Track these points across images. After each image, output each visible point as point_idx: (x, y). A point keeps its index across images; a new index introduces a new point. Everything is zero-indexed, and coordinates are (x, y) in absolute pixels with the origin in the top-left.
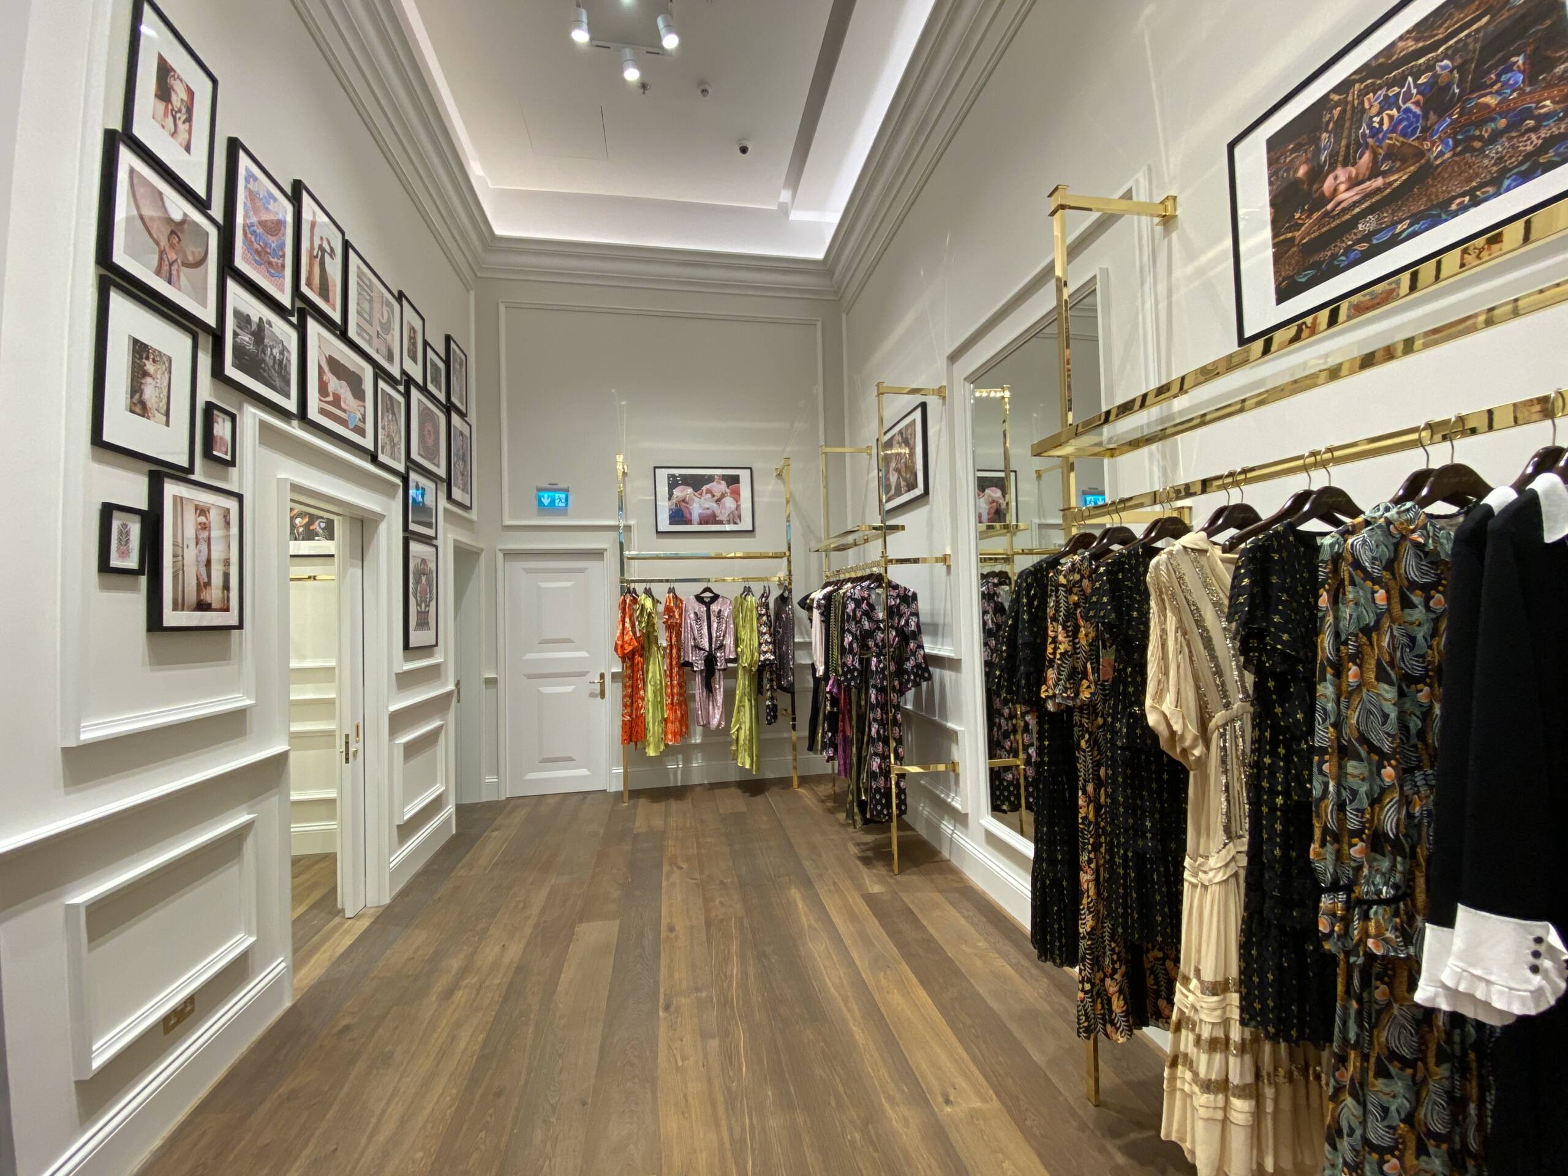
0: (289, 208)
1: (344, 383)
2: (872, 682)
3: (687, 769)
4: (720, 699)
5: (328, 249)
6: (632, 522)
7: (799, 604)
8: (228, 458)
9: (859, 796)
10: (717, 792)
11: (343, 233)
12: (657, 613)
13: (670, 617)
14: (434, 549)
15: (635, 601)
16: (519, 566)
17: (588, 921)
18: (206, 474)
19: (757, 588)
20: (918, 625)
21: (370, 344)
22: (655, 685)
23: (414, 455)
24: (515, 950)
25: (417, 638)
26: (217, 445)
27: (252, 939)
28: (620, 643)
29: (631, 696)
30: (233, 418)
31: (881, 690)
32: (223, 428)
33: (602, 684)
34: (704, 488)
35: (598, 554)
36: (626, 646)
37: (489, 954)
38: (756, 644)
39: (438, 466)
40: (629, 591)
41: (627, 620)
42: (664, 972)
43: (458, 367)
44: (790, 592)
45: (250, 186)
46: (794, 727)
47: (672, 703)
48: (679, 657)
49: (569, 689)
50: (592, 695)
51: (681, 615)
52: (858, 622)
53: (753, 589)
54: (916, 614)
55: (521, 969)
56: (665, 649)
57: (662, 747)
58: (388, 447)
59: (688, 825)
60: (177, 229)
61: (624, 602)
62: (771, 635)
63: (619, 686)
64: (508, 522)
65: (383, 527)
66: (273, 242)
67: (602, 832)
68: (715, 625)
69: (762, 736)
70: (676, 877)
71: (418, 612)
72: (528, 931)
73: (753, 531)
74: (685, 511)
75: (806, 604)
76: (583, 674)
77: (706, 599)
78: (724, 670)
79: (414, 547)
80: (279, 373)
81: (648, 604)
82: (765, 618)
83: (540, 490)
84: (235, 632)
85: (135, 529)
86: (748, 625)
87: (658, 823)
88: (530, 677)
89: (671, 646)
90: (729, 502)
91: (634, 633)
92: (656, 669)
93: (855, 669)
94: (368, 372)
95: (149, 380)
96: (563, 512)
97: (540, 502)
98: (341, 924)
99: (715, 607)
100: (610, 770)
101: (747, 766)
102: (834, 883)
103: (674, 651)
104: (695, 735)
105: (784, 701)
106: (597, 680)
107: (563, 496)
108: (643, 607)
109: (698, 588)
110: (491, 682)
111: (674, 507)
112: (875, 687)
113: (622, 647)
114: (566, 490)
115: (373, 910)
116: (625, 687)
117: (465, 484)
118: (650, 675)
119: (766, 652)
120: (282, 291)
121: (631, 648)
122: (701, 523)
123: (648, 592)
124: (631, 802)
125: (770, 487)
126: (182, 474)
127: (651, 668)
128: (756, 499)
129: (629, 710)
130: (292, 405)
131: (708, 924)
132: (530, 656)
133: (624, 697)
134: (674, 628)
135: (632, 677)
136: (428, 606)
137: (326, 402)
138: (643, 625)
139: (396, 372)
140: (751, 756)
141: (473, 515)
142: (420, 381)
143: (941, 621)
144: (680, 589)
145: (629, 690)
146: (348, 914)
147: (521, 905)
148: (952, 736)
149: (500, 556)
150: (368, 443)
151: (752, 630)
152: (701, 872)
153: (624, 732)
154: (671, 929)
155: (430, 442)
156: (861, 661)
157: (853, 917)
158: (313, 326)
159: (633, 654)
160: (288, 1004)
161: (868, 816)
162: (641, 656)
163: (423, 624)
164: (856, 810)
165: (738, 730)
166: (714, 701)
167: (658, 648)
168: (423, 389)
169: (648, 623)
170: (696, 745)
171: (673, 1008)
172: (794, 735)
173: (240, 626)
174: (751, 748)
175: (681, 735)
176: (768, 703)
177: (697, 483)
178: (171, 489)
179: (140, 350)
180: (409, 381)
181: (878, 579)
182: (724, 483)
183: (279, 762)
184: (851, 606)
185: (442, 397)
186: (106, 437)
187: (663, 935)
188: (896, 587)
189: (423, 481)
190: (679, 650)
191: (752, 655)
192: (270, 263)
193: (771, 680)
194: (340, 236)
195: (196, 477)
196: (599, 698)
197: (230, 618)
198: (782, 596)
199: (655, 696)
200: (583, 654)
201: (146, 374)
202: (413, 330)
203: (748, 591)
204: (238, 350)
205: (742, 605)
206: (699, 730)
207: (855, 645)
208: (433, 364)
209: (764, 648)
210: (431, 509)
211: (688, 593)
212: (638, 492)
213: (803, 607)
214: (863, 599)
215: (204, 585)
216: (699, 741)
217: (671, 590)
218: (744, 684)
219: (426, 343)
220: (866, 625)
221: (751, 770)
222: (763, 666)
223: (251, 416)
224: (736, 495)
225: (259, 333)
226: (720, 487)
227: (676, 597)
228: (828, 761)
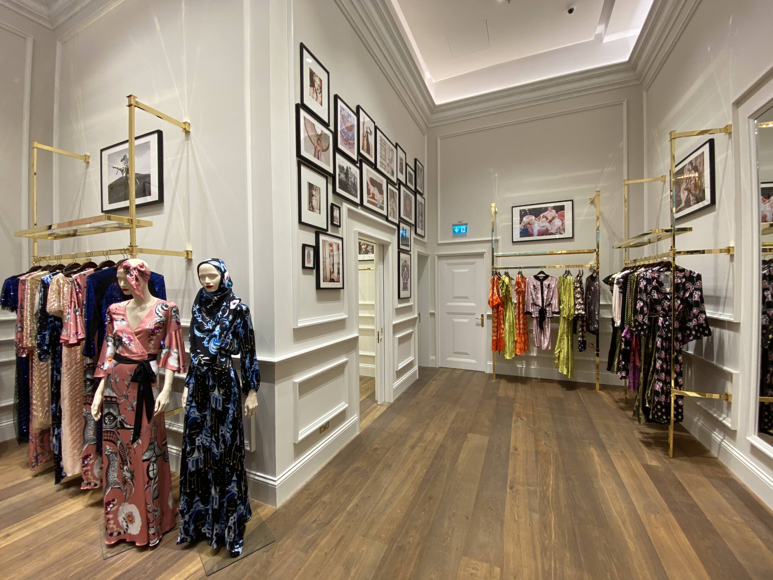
0: (355, 118)
1: (376, 188)
2: (658, 333)
3: (528, 368)
4: (548, 333)
5: (369, 132)
6: (499, 238)
7: (604, 281)
8: (338, 224)
9: (644, 403)
10: (546, 384)
11: (374, 123)
12: (511, 285)
13: (519, 287)
14: (409, 256)
15: (499, 279)
16: (444, 262)
17: (473, 433)
18: (332, 231)
19: (575, 272)
20: (701, 297)
21: (385, 170)
22: (510, 323)
23: (402, 216)
24: (440, 437)
25: (403, 294)
26: (335, 220)
27: (347, 405)
28: (491, 300)
29: (497, 327)
30: (339, 208)
31: (665, 339)
32: (336, 213)
33: (482, 320)
34: (542, 215)
35: (481, 255)
36: (494, 302)
37: (429, 435)
38: (573, 304)
39: (411, 219)
40: (496, 273)
41: (495, 288)
42: (510, 470)
43: (419, 172)
44: (598, 273)
45: (342, 113)
46: (598, 355)
47: (519, 333)
48: (524, 309)
49: (466, 321)
50: (477, 325)
51: (525, 287)
52: (649, 294)
53: (571, 272)
54: (701, 290)
55: (442, 446)
56: (516, 304)
57: (514, 356)
58: (392, 213)
59: (528, 398)
60: (320, 137)
61: (494, 279)
62: (583, 300)
63: (490, 321)
64: (440, 242)
65: (390, 248)
66: (350, 134)
67: (482, 391)
68: (546, 293)
69: (575, 358)
70: (519, 423)
71: (404, 283)
72: (446, 430)
73: (573, 237)
74: (530, 230)
75: (609, 281)
76: (473, 314)
77: (542, 278)
78: (551, 318)
79: (402, 255)
80: (354, 188)
81: (507, 280)
82: (579, 289)
83: (454, 225)
84: (342, 290)
85: (312, 253)
86: (567, 294)
87: (511, 394)
88: (449, 313)
89: (519, 303)
90: (557, 222)
91: (499, 295)
92: (510, 315)
93: (645, 324)
94: (384, 181)
95: (314, 197)
96: (464, 235)
97: (454, 231)
98: (375, 407)
99: (546, 283)
100: (487, 362)
101: (565, 373)
102: (622, 452)
103: (521, 306)
104: (533, 352)
105: (590, 339)
106: (480, 317)
107: (464, 227)
108: (503, 281)
109: (536, 271)
110: (433, 315)
111: (523, 227)
112: (660, 336)
113: (492, 302)
114: (466, 224)
115: (387, 404)
116: (493, 322)
117: (422, 226)
118: (507, 317)
119: (579, 309)
120: (354, 154)
121: (497, 303)
122: (539, 235)
123: (507, 274)
124: (497, 380)
125: (586, 210)
126: (324, 231)
127: (508, 314)
128: (575, 219)
129: (496, 334)
130: (358, 201)
131: (537, 453)
132: (449, 304)
133: (493, 327)
134: (521, 293)
135: (498, 318)
136: (407, 280)
137: (370, 197)
138: (504, 291)
139: (394, 180)
140: (568, 368)
141: (425, 240)
142: (404, 183)
143: (723, 294)
144: (525, 272)
145: (496, 324)
146: (379, 403)
147: (444, 417)
148: (728, 376)
149: (436, 258)
150: (384, 213)
151: (570, 297)
152: (534, 425)
153: (493, 345)
154: (516, 449)
155: (408, 209)
156: (650, 319)
157: (634, 475)
158: (365, 166)
159: (498, 306)
160: (358, 433)
161: (651, 417)
162: (502, 307)
163: (405, 288)
164: (641, 412)
165: (559, 352)
166: (545, 335)
167: (512, 304)
168: (406, 186)
169: (506, 290)
170: (533, 357)
171: (514, 489)
172: (598, 360)
173: (343, 288)
174: (567, 364)
175: (524, 350)
176: (579, 339)
177: (537, 213)
178: (322, 237)
179: (311, 186)
180: (400, 183)
181: (667, 265)
182: (554, 211)
183: (355, 340)
184: (643, 283)
185: (413, 188)
186: (303, 220)
187: (512, 450)
188: (683, 270)
189: (406, 227)
190: (524, 305)
191: (570, 311)
192: (350, 143)
193: (582, 326)
194: (373, 125)
195: (329, 232)
196: (481, 326)
197: (339, 285)
198: (591, 276)
199: (510, 329)
200: (473, 304)
201: (313, 195)
202: (401, 159)
203: (568, 273)
204: (340, 180)
205: (564, 281)
206: (535, 349)
207: (645, 309)
208: (410, 174)
209: (578, 307)
210: (408, 239)
211: (529, 274)
212: (503, 222)
213: (607, 283)
214: (654, 278)
215: (332, 273)
216: (535, 355)
217: (520, 273)
218: (564, 327)
219: (407, 164)
220: (655, 296)
221: (567, 376)
222: (577, 318)
223: (345, 206)
224: (562, 217)
225: (347, 173)
226: (552, 214)
227: (522, 277)
228: (621, 378)
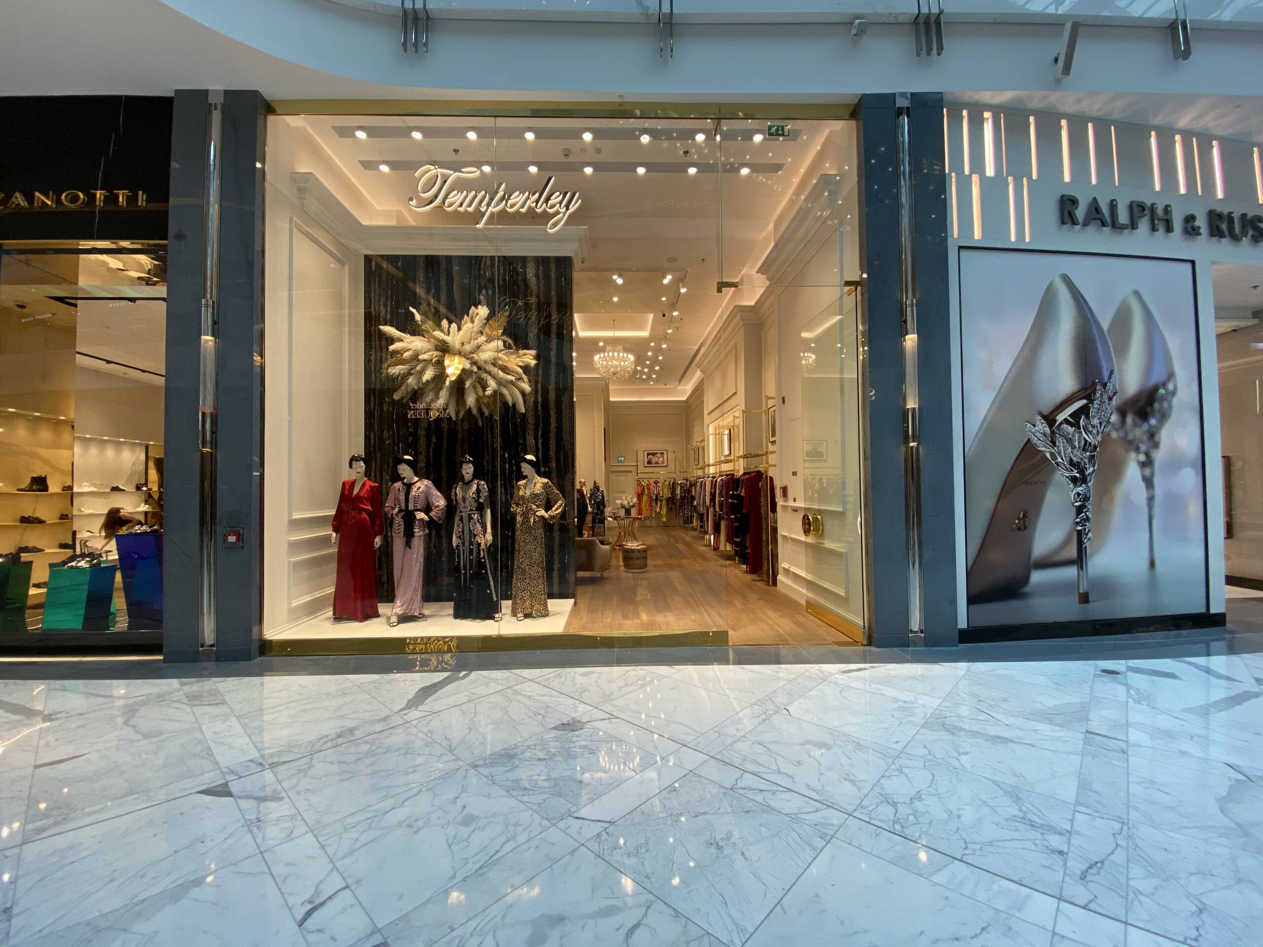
4: (659, 505)
7: (676, 484)
12: (645, 486)
16: (614, 474)
28: (637, 491)
34: (655, 456)
35: (631, 472)
38: (667, 493)
40: (638, 480)
41: (638, 487)
44: (674, 481)
47: (649, 505)
51: (650, 486)
53: (667, 480)
56: (646, 494)
61: (637, 483)
62: (670, 491)
64: (611, 465)
68: (658, 489)
69: (668, 513)
74: (651, 462)
78: (660, 499)
82: (669, 487)
83: (618, 457)
86: (665, 489)
90: (661, 459)
91: (640, 490)
96: (623, 462)
97: (618, 460)
99: (658, 484)
107: (623, 458)
108: (642, 484)
109: (654, 480)
111: (648, 461)
119: (669, 495)
121: (640, 493)
122: (654, 464)
123: (642, 481)
125: (672, 455)
127: (644, 498)
134: (649, 489)
144: (650, 480)
149: (610, 472)
162: (642, 495)
169: (643, 488)
174: (666, 517)
176: (669, 506)
190: (649, 494)
191: (666, 496)
193: (670, 502)
199: (645, 504)
205: (664, 484)
212: (640, 457)
217: (648, 480)
218: (664, 502)
221: (666, 521)
224: (663, 457)
226: (659, 455)
